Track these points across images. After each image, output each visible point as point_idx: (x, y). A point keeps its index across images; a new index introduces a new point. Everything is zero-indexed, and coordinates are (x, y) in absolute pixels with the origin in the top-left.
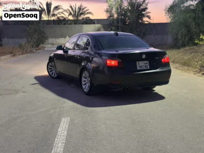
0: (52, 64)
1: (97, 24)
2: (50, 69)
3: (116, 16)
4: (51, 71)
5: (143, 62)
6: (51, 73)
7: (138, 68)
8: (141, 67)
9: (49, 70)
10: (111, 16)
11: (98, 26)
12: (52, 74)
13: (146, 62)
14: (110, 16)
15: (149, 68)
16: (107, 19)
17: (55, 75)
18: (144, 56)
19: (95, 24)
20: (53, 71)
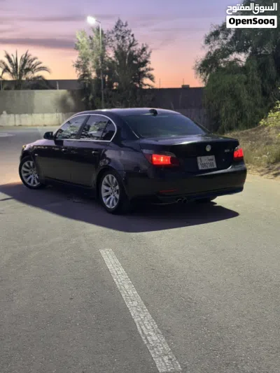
0: (29, 164)
1: (60, 88)
2: (25, 172)
3: (94, 75)
4: (27, 177)
5: (206, 157)
6: (27, 180)
7: (200, 168)
8: (204, 165)
9: (24, 175)
10: (86, 74)
11: (61, 92)
12: (30, 181)
13: (210, 157)
14: (84, 75)
15: (215, 166)
16: (79, 81)
17: (34, 183)
18: (208, 149)
19: (56, 89)
20: (31, 176)
